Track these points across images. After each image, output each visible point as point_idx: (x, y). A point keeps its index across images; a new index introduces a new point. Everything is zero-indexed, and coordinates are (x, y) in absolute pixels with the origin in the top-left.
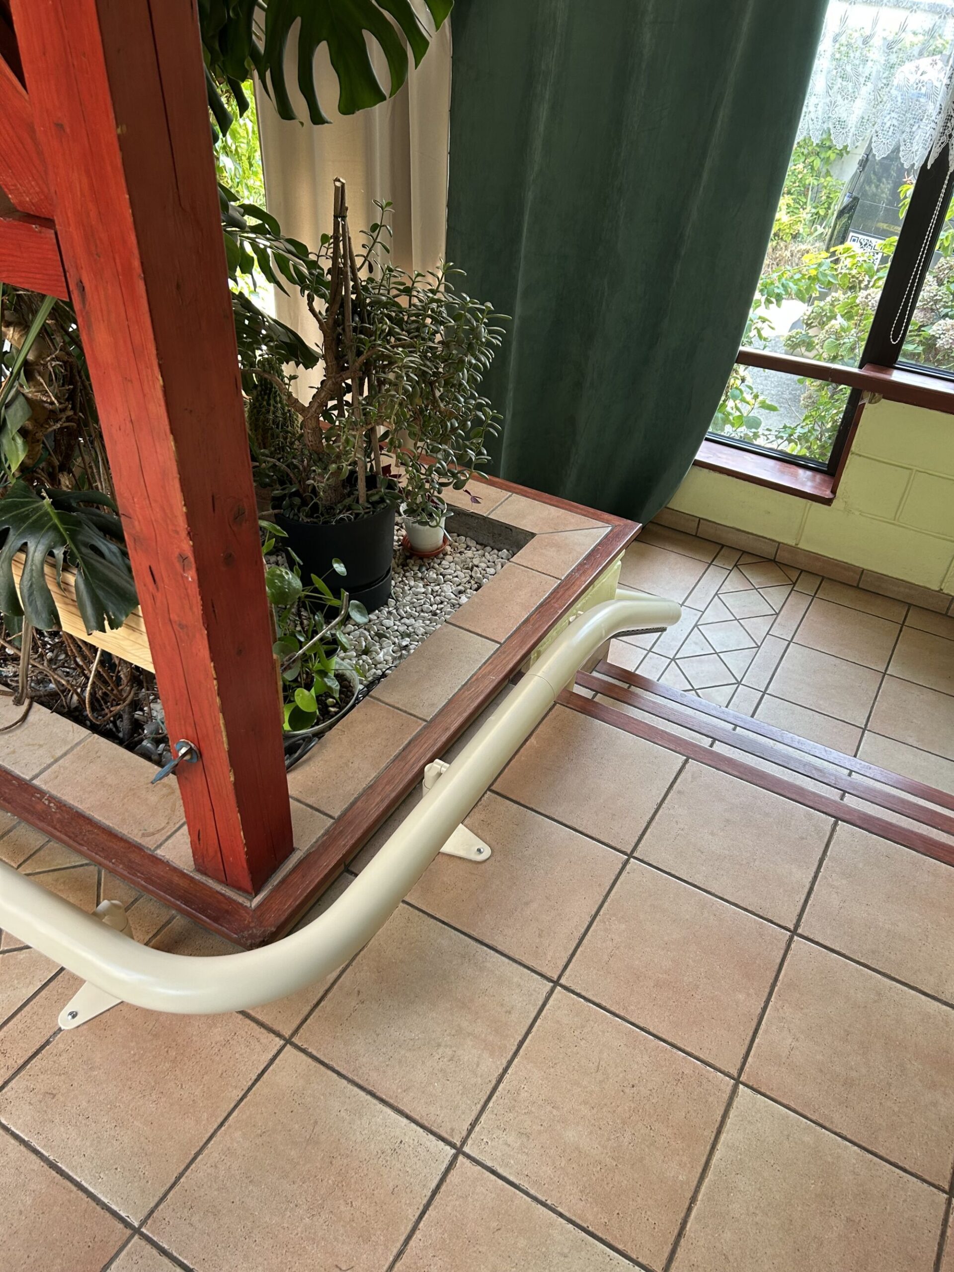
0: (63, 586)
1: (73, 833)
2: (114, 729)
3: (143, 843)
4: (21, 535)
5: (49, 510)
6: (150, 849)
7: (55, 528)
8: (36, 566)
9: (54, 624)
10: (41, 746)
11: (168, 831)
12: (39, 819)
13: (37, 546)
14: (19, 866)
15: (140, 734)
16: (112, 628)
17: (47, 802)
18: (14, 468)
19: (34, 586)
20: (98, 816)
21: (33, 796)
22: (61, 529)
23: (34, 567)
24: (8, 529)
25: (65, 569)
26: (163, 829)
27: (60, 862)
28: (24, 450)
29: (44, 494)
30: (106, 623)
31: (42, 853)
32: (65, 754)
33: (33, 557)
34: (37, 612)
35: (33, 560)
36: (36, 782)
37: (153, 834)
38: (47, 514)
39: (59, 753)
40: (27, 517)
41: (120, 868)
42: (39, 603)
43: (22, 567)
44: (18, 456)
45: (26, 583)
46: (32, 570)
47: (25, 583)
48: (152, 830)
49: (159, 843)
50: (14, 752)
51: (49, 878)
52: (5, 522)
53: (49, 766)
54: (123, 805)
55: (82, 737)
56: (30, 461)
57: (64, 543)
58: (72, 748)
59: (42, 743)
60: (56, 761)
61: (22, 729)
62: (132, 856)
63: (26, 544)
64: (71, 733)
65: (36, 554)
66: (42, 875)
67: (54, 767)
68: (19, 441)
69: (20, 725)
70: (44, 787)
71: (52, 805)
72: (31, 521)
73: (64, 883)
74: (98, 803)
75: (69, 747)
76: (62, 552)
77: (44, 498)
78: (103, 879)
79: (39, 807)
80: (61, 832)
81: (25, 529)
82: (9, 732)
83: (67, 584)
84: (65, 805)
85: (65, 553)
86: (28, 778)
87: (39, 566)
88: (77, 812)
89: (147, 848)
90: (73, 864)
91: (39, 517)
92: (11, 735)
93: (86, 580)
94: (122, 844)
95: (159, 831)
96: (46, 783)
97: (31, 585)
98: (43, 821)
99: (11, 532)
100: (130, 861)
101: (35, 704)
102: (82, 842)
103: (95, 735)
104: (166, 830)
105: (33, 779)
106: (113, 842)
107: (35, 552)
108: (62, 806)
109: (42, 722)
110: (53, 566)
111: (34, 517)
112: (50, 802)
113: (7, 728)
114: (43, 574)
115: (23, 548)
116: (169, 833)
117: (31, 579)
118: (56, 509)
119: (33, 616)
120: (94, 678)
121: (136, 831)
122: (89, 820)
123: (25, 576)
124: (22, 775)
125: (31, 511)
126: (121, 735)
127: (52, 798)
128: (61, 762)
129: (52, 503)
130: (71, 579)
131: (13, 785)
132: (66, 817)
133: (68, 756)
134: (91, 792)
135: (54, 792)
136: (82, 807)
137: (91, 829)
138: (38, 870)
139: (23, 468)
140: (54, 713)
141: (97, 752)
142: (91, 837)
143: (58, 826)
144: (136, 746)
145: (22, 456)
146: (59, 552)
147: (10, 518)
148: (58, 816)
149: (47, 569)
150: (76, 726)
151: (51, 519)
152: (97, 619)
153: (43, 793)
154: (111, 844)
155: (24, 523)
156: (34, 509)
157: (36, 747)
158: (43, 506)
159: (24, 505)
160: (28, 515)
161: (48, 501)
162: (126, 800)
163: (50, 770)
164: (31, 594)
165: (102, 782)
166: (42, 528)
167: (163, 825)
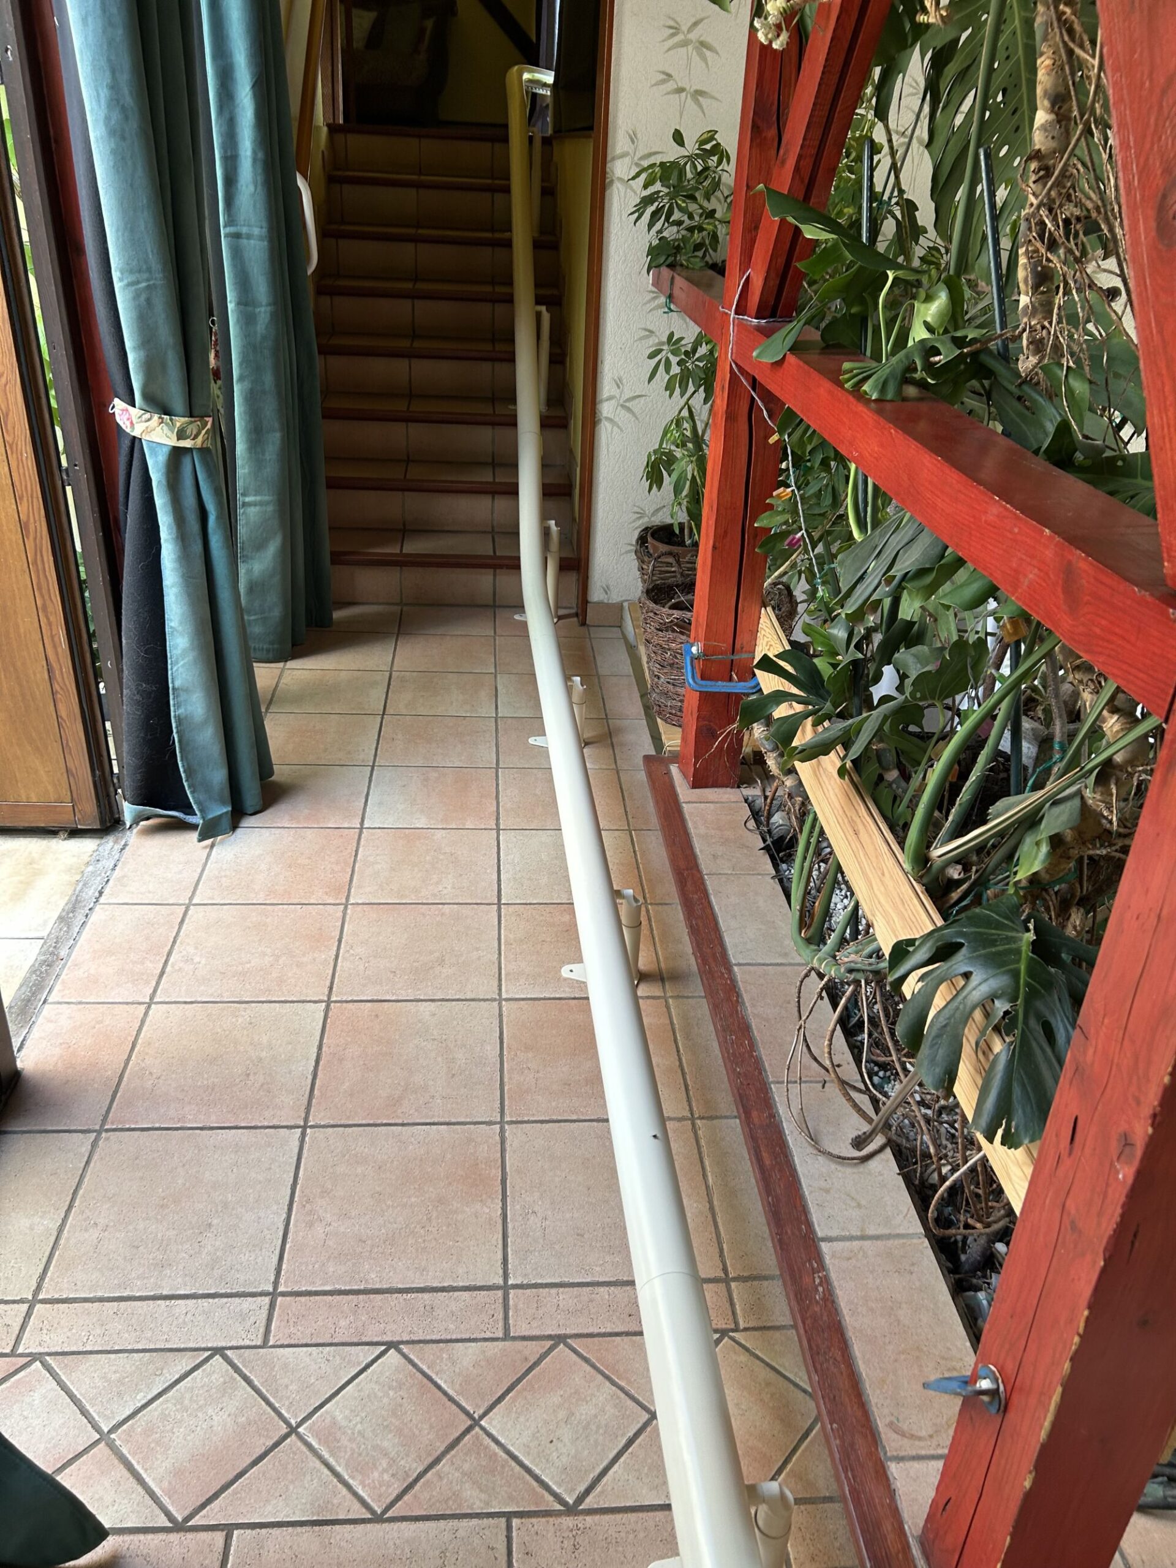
0: (983, 1048)
1: (817, 1346)
2: (960, 1244)
3: (883, 1436)
4: (971, 960)
5: (1024, 949)
6: (885, 1453)
7: (1015, 975)
8: (965, 1008)
9: (943, 1087)
10: (859, 1206)
11: (922, 1448)
12: (796, 1295)
13: (980, 984)
14: (746, 1329)
15: (985, 1277)
16: (1003, 1143)
17: (817, 1281)
18: (1022, 874)
19: (948, 1028)
20: (858, 1349)
21: (810, 1261)
22: (1022, 981)
23: (961, 1007)
24: (961, 945)
25: (997, 1029)
26: (920, 1439)
27: (787, 1364)
28: (1044, 861)
29: (1031, 926)
30: (1000, 1132)
31: (777, 1335)
32: (877, 1238)
33: (971, 992)
34: (932, 1061)
35: (965, 997)
36: (825, 1247)
37: (903, 1435)
38: (1018, 952)
39: (871, 1231)
40: (993, 943)
41: (836, 1443)
42: (941, 1052)
43: (952, 994)
44: (1032, 865)
45: (942, 1021)
46: (957, 1008)
47: (941, 1019)
48: (905, 1427)
49: (902, 1454)
50: (827, 1191)
51: (764, 1373)
52: (961, 934)
53: (851, 1238)
54: (896, 1361)
55: (911, 1231)
56: (1047, 877)
57: (1013, 999)
58: (889, 1237)
59: (863, 1202)
60: (863, 1238)
61: (855, 1170)
62: (859, 1441)
63: (971, 973)
64: (901, 1216)
65: (974, 992)
66: (758, 1362)
67: (856, 1244)
68: (1044, 849)
69: (856, 1164)
70: (828, 1260)
71: (821, 1289)
72: (993, 950)
73: (772, 1395)
74: (869, 1332)
75: (886, 1231)
76: (1005, 1009)
77: (1028, 930)
78: (814, 1432)
79: (807, 1280)
80: (806, 1332)
81: (980, 956)
82: (839, 1163)
83: (990, 1049)
84: (833, 1302)
85: (1006, 1013)
86: (820, 1234)
87: (968, 1009)
88: (840, 1322)
89: (884, 1447)
90: (798, 1381)
91: (1005, 950)
92: (839, 1168)
93: (1010, 1062)
94: (859, 1414)
95: (912, 1437)
96: (833, 1256)
97: (945, 1026)
98: (799, 1304)
99: (964, 951)
100: (852, 1445)
101: (888, 1151)
102: (819, 1367)
103: (926, 1241)
104: (922, 1444)
105: (824, 1239)
106: (851, 1400)
107: (974, 989)
108: (830, 1299)
109: (881, 1178)
110: (987, 1015)
111: (1001, 948)
112: (821, 1284)
113: (839, 1157)
114: (969, 1016)
115: (967, 976)
116: (923, 1452)
117: (949, 1018)
118: (1033, 952)
119: (926, 1063)
120: (965, 1173)
121: (886, 1411)
122: (844, 1346)
123: (946, 1011)
124: (816, 1226)
125: (1002, 939)
126: (963, 1257)
127: (826, 1281)
128: (867, 1244)
129: (1034, 943)
130: (998, 1046)
131: (800, 1230)
132: (825, 1318)
133: (879, 1242)
134: (872, 1310)
135: (833, 1276)
136: (851, 1321)
137: (839, 1358)
138: (757, 1352)
139: (1034, 879)
140: (900, 1177)
141: (913, 1264)
142: (832, 1368)
143: (808, 1322)
144: (969, 1290)
145: (1036, 867)
146: (1001, 1006)
147: (972, 933)
148: (817, 1309)
149: (978, 1015)
150: (913, 1212)
151: (1018, 961)
152: (992, 1120)
153: (822, 1266)
154: (847, 1399)
155: (984, 948)
156: (1007, 938)
157: (854, 1204)
158: (1021, 939)
159: (999, 926)
160: (996, 940)
161: (1031, 936)
162: (903, 1357)
163: (847, 1244)
164: (938, 1036)
165: (892, 1309)
166: (1000, 965)
167: (923, 1433)
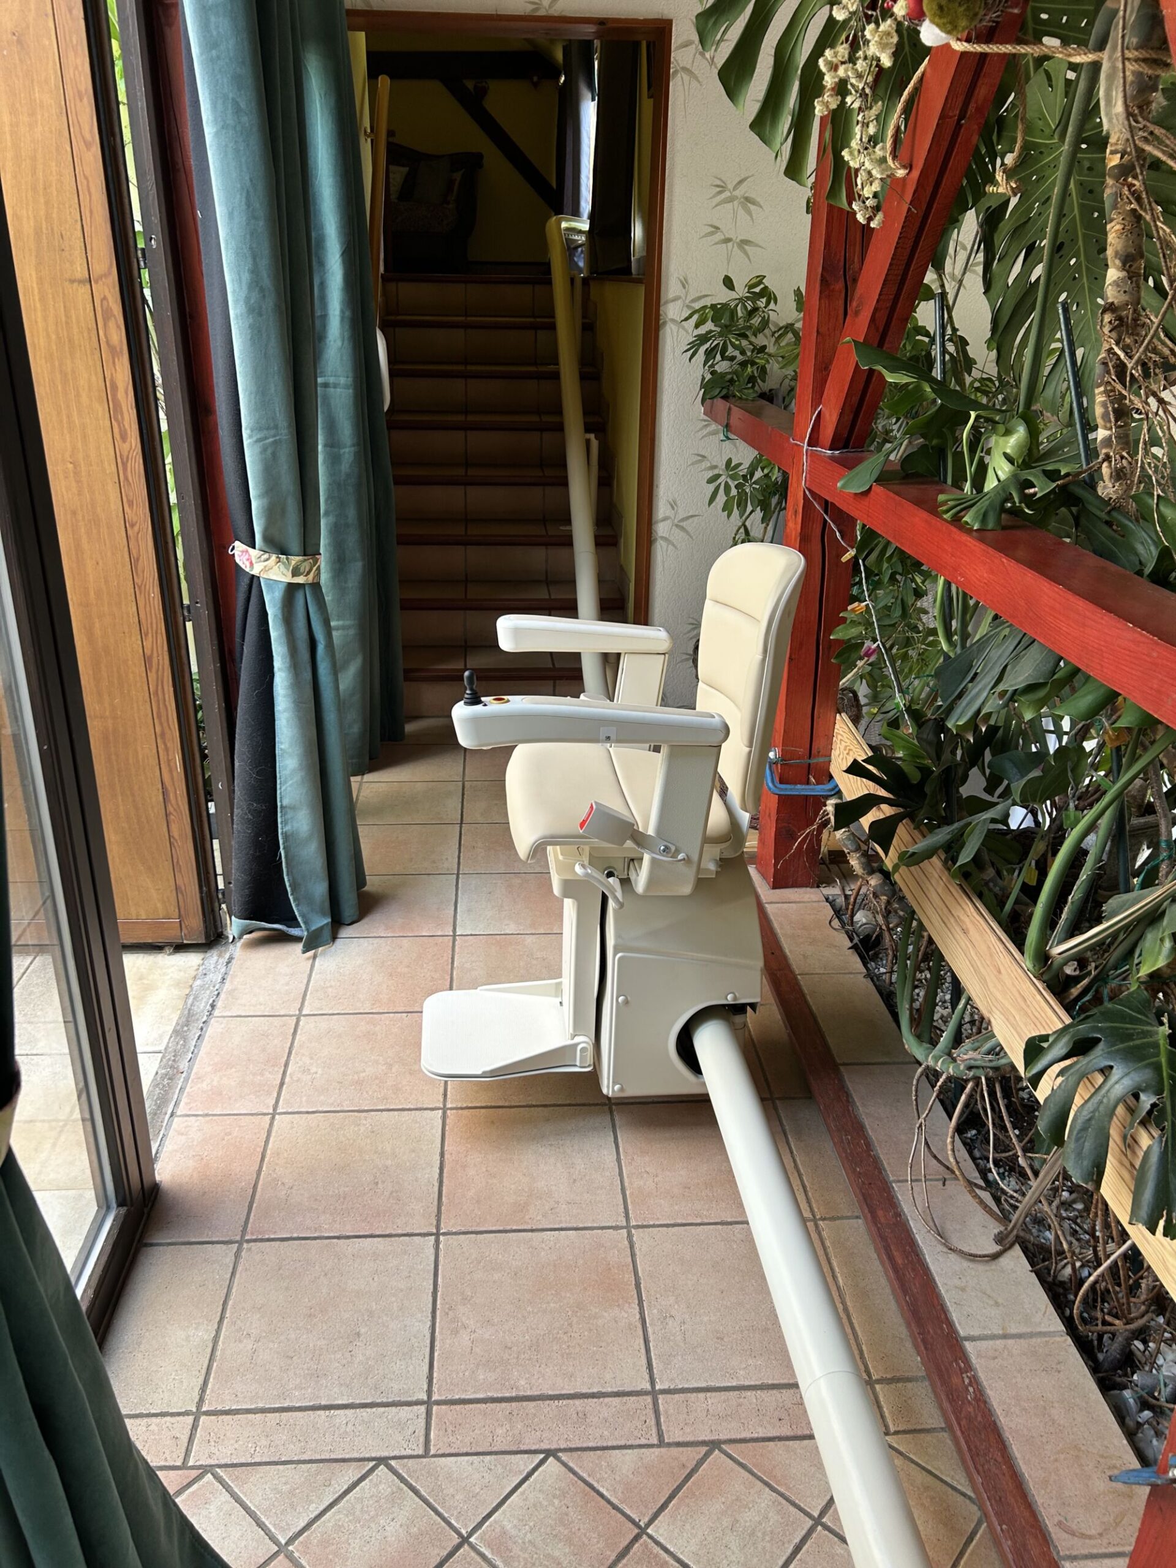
0: (1130, 1143)
1: (976, 1447)
2: (1096, 1343)
3: (1053, 1535)
4: (1110, 1055)
5: (1162, 1042)
6: (1058, 1553)
7: (1157, 1068)
8: (1109, 1100)
9: (1092, 1180)
10: (997, 1304)
11: (1094, 1546)
12: (947, 1396)
13: (1122, 1078)
14: (897, 1433)
15: (1126, 1375)
16: (1165, 1235)
17: (967, 1381)
18: (1145, 971)
19: (1093, 1122)
20: (1017, 1450)
21: (956, 1361)
22: (1165, 1074)
23: (1105, 1100)
24: (1098, 1040)
25: (1143, 1123)
26: (1090, 1537)
27: (942, 1468)
28: (1168, 957)
29: (1165, 1020)
30: (1162, 1223)
31: (928, 1437)
32: (1019, 1336)
33: (1112, 1087)
34: (1079, 1155)
35: (1108, 1091)
36: (968, 1346)
37: (1073, 1534)
38: (1156, 1045)
39: (1013, 1330)
40: (1129, 1037)
41: (1007, 1544)
42: (1087, 1145)
43: (1093, 1090)
44: (1156, 960)
45: (1085, 1114)
46: (1101, 1102)
47: (1085, 1113)
48: (1074, 1527)
49: (1075, 1553)
50: (963, 1289)
51: (920, 1477)
52: (1100, 1030)
53: (994, 1337)
54: (1056, 1460)
55: (1052, 1329)
56: (1169, 971)
57: (1159, 1092)
58: (1032, 1335)
59: (1000, 1301)
60: (1005, 1336)
61: (987, 1268)
62: (1031, 1542)
63: (1111, 1067)
64: (1040, 1314)
65: (1117, 1086)
66: (913, 1466)
67: (999, 1343)
68: (1168, 944)
69: (987, 1261)
70: (974, 1360)
71: (971, 1389)
72: (1131, 1044)
73: (932, 1498)
74: (1025, 1432)
75: (1029, 1330)
76: (1152, 1102)
77: (1162, 1024)
78: (978, 1536)
79: (955, 1380)
80: (963, 1433)
81: (1118, 1050)
82: (971, 1260)
83: (1136, 1142)
84: (985, 1402)
85: (1154, 1105)
86: (962, 1333)
87: (1112, 1102)
88: (995, 1423)
89: (1056, 1547)
90: (955, 1484)
91: (1144, 1044)
92: (972, 1265)
93: (1164, 1155)
94: (1027, 1514)
95: (1083, 1536)
96: (979, 1356)
97: (1090, 1120)
98: (950, 1403)
99: (1101, 1045)
100: (1024, 1545)
101: (1017, 1247)
102: (980, 1468)
103: (1069, 1338)
104: (1092, 1542)
105: (967, 1339)
106: (1017, 1501)
107: (1116, 1083)
108: (981, 1399)
109: (1014, 1275)
110: (1131, 1111)
111: (1138, 1042)
112: (970, 1384)
113: (971, 1255)
114: (1112, 1113)
115: (1106, 1071)
116: (1095, 1551)
117: (1093, 1112)
118: (1171, 1045)
119: (1073, 1156)
120: (1105, 1269)
121: (1053, 1511)
122: (1002, 1446)
123: (1090, 1104)
124: (957, 1325)
125: (1138, 1033)
126: (1101, 1357)
127: (975, 1381)
128: (1010, 1342)
129: (1170, 1036)
130: (1145, 1140)
131: (942, 1329)
132: (979, 1419)
133: (1022, 1341)
134: (1025, 1409)
135: (982, 1375)
136: (1006, 1422)
137: (1000, 1459)
138: (911, 1456)
139: (1152, 976)
140: (1033, 1274)
141: (1059, 1363)
142: (994, 1469)
143: (963, 1423)
144: (1114, 1388)
145: (1161, 963)
146: (1147, 1100)
147: (1108, 1028)
148: (971, 1409)
149: (1120, 1110)
150: (1051, 1308)
151: (1158, 1055)
152: (1153, 1211)
153: (969, 1367)
154: (1013, 1500)
155: (1122, 1042)
156: (1143, 1032)
157: (991, 1302)
158: (1157, 1033)
159: (1133, 1020)
160: (1133, 1035)
161: (1165, 1030)
162: (1062, 1456)
163: (991, 1342)
164: (1084, 1129)
165: (1045, 1408)
166: (1141, 1059)
167: (1093, 1532)
